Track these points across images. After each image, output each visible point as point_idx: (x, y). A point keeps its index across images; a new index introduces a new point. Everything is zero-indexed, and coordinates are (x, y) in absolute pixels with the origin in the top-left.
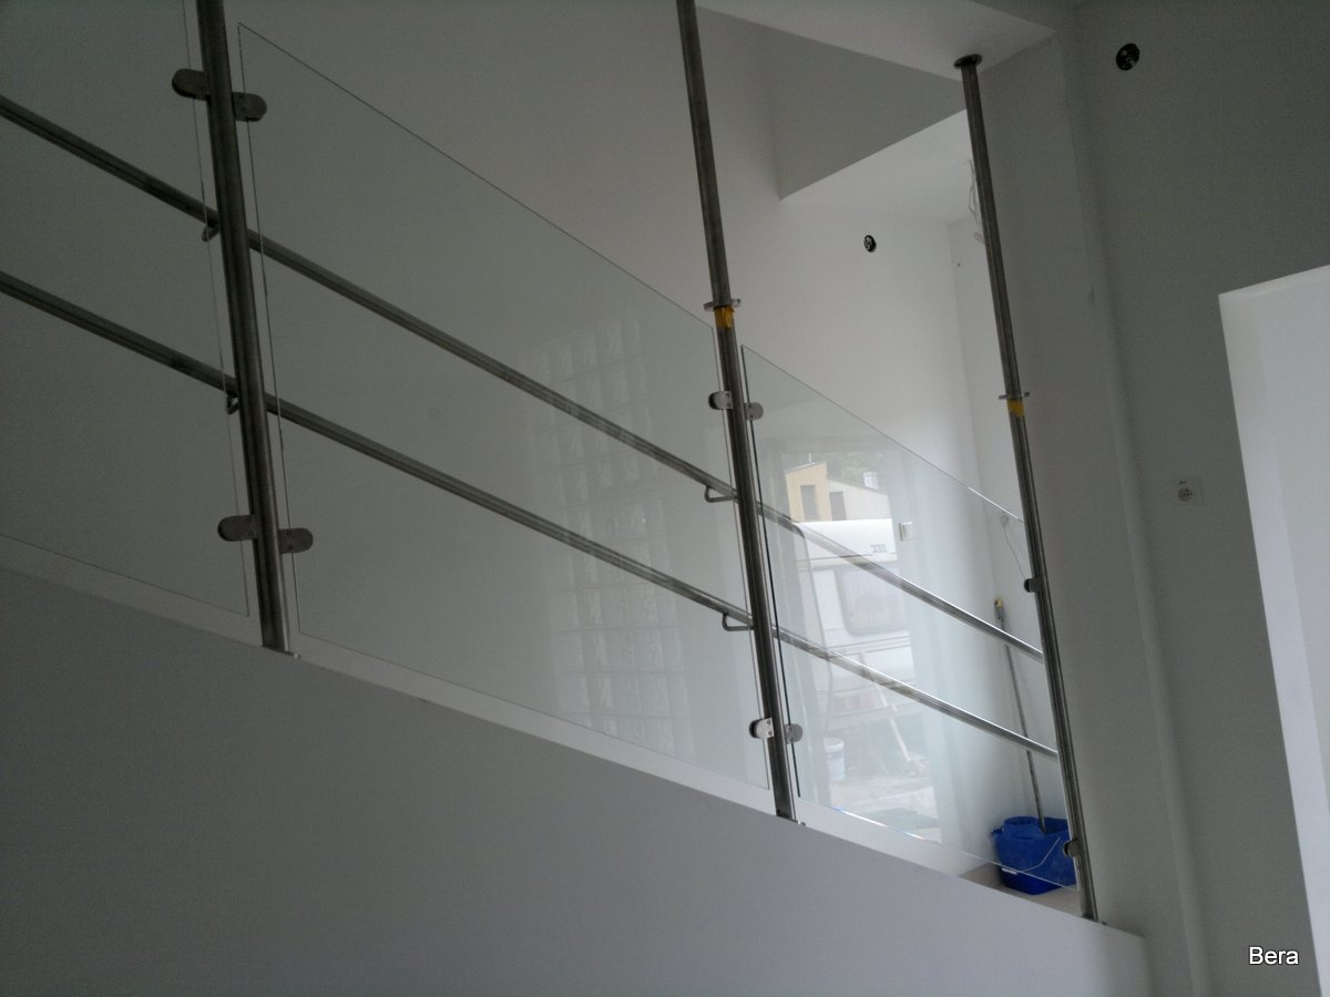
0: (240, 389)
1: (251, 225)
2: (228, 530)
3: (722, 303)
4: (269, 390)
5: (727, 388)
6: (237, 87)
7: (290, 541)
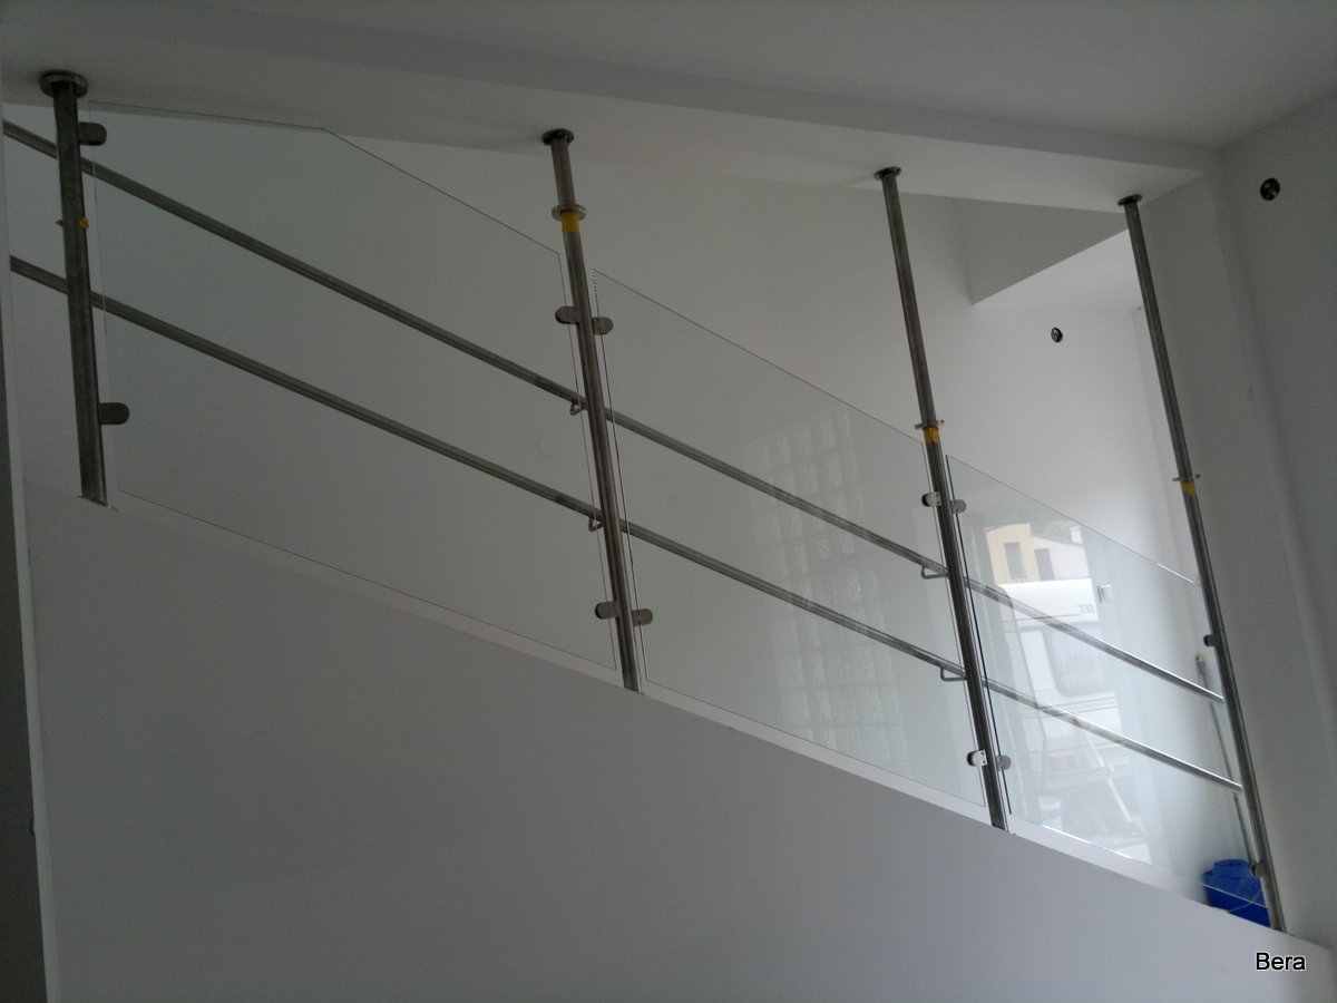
0: (602, 516)
1: (607, 405)
2: (600, 612)
3: (929, 423)
4: (622, 517)
5: (936, 490)
6: (594, 313)
7: (639, 618)
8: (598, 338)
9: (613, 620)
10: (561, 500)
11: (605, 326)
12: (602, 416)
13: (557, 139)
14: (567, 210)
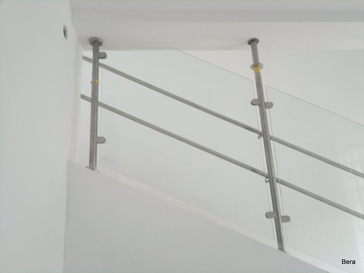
0: (269, 177)
1: (270, 134)
2: (268, 215)
4: (277, 176)
6: (266, 101)
7: (284, 219)
8: (267, 110)
9: (273, 220)
10: (254, 170)
11: (270, 105)
12: (268, 138)
13: (253, 42)
14: (256, 65)
